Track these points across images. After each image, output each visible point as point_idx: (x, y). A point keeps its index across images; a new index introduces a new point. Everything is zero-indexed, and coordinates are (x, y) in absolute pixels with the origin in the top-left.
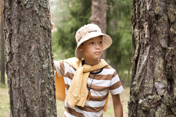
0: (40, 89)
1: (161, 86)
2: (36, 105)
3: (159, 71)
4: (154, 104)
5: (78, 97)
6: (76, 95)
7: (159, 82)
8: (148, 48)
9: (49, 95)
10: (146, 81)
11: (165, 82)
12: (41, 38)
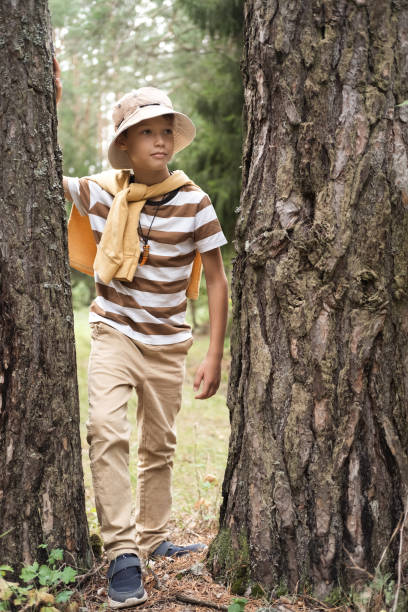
0: (29, 222)
1: (289, 209)
2: (21, 257)
3: (284, 177)
4: (273, 248)
5: (117, 258)
6: (112, 254)
7: (286, 200)
8: (265, 129)
9: (49, 236)
10: (260, 201)
11: (297, 199)
12: (29, 110)
